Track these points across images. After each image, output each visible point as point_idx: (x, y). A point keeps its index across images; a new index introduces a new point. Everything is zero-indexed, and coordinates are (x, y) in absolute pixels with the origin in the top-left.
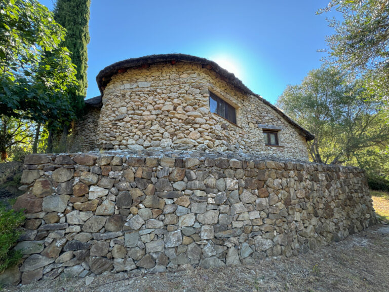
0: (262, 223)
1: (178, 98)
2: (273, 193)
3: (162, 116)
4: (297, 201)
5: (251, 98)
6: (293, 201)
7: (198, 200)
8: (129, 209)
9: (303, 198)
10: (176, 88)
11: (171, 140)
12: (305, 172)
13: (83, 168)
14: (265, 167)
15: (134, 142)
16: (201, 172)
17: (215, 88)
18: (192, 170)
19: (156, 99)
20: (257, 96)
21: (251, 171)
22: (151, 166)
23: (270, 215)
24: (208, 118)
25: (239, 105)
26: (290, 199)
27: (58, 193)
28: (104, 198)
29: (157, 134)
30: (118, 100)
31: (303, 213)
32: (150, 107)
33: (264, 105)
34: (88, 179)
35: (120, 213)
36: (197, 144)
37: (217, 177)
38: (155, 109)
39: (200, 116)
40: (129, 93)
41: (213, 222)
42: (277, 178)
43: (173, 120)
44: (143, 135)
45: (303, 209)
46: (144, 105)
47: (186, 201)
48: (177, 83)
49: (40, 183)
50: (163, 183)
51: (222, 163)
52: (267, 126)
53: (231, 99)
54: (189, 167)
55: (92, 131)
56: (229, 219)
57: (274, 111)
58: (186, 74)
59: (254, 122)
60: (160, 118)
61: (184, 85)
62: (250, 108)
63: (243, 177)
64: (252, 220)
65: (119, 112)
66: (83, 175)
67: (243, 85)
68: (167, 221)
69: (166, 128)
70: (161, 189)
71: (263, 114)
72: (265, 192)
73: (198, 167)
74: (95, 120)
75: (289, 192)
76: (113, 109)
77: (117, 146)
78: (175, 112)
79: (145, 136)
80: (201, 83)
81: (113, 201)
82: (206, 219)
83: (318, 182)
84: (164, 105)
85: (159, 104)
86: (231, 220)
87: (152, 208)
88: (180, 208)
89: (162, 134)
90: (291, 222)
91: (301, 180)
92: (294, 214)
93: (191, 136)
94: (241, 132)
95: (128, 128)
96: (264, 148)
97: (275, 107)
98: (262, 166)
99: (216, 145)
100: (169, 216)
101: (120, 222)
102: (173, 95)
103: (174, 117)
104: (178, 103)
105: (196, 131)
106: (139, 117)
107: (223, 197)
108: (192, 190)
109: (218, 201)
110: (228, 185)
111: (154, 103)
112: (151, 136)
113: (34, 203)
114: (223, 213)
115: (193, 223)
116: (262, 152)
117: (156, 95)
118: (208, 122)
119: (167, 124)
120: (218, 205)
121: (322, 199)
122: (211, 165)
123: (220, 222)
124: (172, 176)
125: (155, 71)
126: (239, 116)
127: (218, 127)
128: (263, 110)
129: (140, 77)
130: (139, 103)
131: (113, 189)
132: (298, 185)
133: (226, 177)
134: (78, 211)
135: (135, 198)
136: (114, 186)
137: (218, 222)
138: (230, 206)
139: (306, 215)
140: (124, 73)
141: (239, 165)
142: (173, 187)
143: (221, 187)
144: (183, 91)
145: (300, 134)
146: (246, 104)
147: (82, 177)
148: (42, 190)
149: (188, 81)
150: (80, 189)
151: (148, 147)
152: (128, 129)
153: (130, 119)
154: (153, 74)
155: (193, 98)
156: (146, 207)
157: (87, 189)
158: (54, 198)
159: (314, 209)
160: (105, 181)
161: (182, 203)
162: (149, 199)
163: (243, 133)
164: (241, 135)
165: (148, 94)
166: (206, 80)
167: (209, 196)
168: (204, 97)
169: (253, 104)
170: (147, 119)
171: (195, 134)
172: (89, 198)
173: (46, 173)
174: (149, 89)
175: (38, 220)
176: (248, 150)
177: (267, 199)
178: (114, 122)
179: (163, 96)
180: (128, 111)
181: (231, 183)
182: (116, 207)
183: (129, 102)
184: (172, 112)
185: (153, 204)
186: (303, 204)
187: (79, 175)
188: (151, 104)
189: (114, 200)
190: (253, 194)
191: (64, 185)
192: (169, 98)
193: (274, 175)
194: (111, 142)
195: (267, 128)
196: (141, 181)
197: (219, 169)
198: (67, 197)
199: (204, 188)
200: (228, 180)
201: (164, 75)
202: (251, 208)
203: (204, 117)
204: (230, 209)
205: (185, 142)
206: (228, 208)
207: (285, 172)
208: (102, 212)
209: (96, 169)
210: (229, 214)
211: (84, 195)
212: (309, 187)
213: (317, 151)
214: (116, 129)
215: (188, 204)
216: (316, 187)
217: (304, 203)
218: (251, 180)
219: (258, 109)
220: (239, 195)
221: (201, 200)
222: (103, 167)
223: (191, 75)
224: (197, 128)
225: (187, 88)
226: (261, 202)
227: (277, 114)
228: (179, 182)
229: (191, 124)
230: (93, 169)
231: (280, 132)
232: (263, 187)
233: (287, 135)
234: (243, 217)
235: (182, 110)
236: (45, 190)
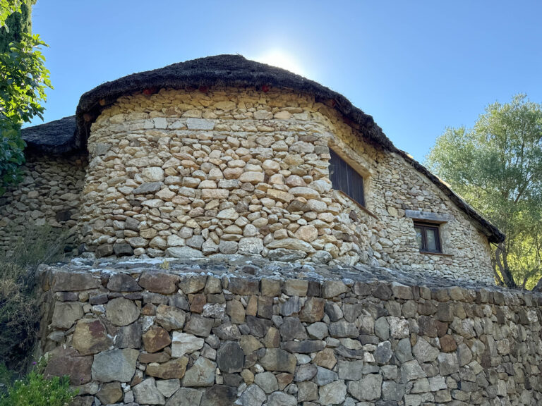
0: (450, 399)
1: (273, 157)
2: (464, 344)
3: (242, 192)
4: (499, 359)
5: (392, 157)
6: (494, 360)
7: (350, 356)
8: (239, 373)
9: (508, 355)
10: (269, 139)
11: (261, 240)
12: (506, 307)
13: (158, 298)
14: (448, 298)
15: (181, 242)
16: (351, 306)
17: (336, 141)
18: (335, 302)
19: (229, 158)
20: (403, 155)
21: (427, 305)
22: (271, 295)
23: (462, 384)
24: (331, 201)
25: (371, 171)
26: (489, 356)
27: (119, 345)
28: (197, 354)
29: (231, 228)
30: (141, 151)
31: (510, 383)
32: (216, 173)
33: (416, 172)
34: (170, 319)
35: (224, 383)
36: (313, 250)
37: (375, 315)
38: (225, 177)
39: (317, 196)
40: (167, 139)
41: (374, 396)
42: (467, 317)
43: (264, 201)
44: (202, 228)
45: (509, 375)
46: (202, 167)
47: (331, 358)
48: (270, 129)
49: (87, 327)
50: (293, 326)
51: (381, 290)
52: (422, 213)
53: (360, 160)
54: (330, 296)
55: (35, 206)
56: (399, 390)
57: (433, 185)
58: (288, 113)
59: (398, 206)
60: (238, 195)
61: (283, 133)
62: (390, 176)
63: (415, 314)
64: (434, 393)
65: (142, 177)
66: (161, 313)
67: (384, 136)
68: (302, 396)
69: (249, 217)
70: (291, 337)
71: (414, 190)
72: (450, 343)
73: (344, 297)
74: (44, 181)
75: (486, 343)
76: (127, 169)
77: (142, 250)
78: (269, 186)
79: (207, 230)
80: (316, 132)
81: (211, 359)
82: (364, 391)
83: (526, 326)
84: (244, 171)
85: (234, 167)
86: (403, 392)
87: (277, 372)
88: (321, 370)
89: (243, 227)
90: (494, 398)
91: (501, 322)
92: (496, 383)
93: (303, 236)
94: (375, 225)
95: (169, 212)
96: (416, 258)
97: (435, 178)
98: (443, 297)
99: (342, 252)
100: (305, 385)
101: (226, 398)
102: (264, 152)
103: (265, 196)
104: (274, 167)
105: (311, 225)
106: (193, 190)
107: (387, 351)
108: (338, 338)
109: (380, 358)
110: (393, 330)
111: (224, 165)
112: (219, 231)
113: (78, 365)
114: (388, 380)
115: (343, 398)
116: (414, 266)
117: (226, 149)
118: (330, 208)
119: (252, 207)
120: (380, 365)
121: (534, 357)
122: (365, 293)
123: (386, 395)
124: (305, 312)
125: (222, 98)
126: (370, 193)
127: (344, 218)
128: (414, 182)
129: (189, 107)
130: (192, 163)
131: (211, 338)
132: (499, 330)
133: (389, 315)
134: (153, 380)
135: (249, 353)
136: (212, 333)
137: (382, 397)
138: (398, 367)
139: (513, 386)
140: (152, 94)
141: (408, 294)
142: (308, 334)
143: (383, 333)
144: (281, 144)
145: (480, 232)
146: (382, 168)
147: (159, 316)
148: (92, 341)
149: (292, 127)
150: (156, 338)
151: (213, 253)
152: (168, 215)
153: (173, 193)
154: (219, 105)
155: (302, 160)
156: (265, 370)
157: (169, 338)
158: (113, 355)
159: (525, 375)
160: (197, 323)
161: (324, 363)
162: (272, 355)
163: (379, 227)
164: (375, 231)
165: (209, 145)
166: (323, 127)
167: (365, 348)
168: (322, 159)
169: (395, 169)
170: (209, 196)
171: (308, 231)
172: (173, 355)
173: (95, 308)
174: (210, 135)
175: (88, 397)
176: (388, 262)
177: (455, 354)
178: (132, 197)
179: (241, 151)
180: (166, 176)
181: (397, 325)
182: (218, 369)
183: (168, 158)
184: (263, 186)
185: (278, 364)
186: (509, 366)
187: (151, 312)
188: (218, 166)
189: (214, 358)
190: (433, 346)
191: (127, 330)
192: (254, 156)
193: (461, 312)
194: (129, 240)
195: (422, 217)
196: (256, 322)
197: (377, 300)
198: (134, 354)
199: (357, 334)
200: (393, 320)
201: (243, 110)
202: (432, 370)
203: (324, 199)
204: (399, 372)
205: (291, 247)
206: (396, 370)
207: (477, 306)
208: (195, 381)
209: (181, 300)
210: (398, 381)
211: (163, 348)
212: (515, 334)
213: (505, 263)
214: (139, 212)
215: (334, 362)
216: (525, 336)
217: (510, 363)
218: (428, 321)
219: (404, 180)
220: (412, 347)
221: (355, 356)
222: (191, 297)
223: (297, 116)
224: (311, 220)
225: (289, 140)
226: (446, 360)
227: (439, 191)
228: (317, 323)
229: (301, 212)
230: (176, 302)
231: (444, 227)
232: (447, 333)
233: (457, 232)
234: (420, 388)
235: (282, 183)
236: (96, 340)
